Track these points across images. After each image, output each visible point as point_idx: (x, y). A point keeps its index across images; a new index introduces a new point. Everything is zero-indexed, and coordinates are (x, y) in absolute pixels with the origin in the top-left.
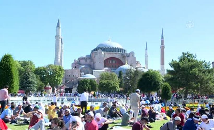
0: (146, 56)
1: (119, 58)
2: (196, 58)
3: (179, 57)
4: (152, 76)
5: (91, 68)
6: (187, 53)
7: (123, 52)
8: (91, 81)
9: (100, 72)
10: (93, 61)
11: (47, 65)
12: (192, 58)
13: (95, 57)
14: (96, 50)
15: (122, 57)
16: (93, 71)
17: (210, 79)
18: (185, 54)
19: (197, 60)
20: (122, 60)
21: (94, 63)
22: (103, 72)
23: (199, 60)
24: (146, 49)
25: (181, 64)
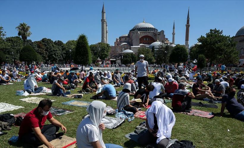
0: (174, 34)
1: (152, 36)
2: (222, 33)
3: (207, 33)
4: (182, 50)
5: (130, 45)
6: (214, 29)
7: (155, 31)
8: (132, 55)
9: (137, 47)
10: (131, 39)
11: (98, 43)
12: (218, 34)
13: (132, 35)
14: (133, 30)
15: (154, 35)
16: (131, 47)
17: (233, 51)
18: (213, 31)
19: (222, 35)
20: (154, 37)
21: (132, 41)
22: (139, 47)
23: (224, 35)
24: (174, 28)
25: (209, 40)
